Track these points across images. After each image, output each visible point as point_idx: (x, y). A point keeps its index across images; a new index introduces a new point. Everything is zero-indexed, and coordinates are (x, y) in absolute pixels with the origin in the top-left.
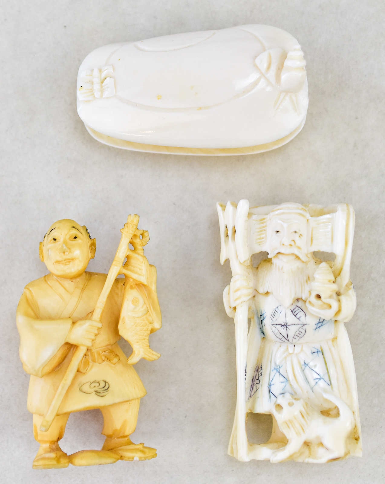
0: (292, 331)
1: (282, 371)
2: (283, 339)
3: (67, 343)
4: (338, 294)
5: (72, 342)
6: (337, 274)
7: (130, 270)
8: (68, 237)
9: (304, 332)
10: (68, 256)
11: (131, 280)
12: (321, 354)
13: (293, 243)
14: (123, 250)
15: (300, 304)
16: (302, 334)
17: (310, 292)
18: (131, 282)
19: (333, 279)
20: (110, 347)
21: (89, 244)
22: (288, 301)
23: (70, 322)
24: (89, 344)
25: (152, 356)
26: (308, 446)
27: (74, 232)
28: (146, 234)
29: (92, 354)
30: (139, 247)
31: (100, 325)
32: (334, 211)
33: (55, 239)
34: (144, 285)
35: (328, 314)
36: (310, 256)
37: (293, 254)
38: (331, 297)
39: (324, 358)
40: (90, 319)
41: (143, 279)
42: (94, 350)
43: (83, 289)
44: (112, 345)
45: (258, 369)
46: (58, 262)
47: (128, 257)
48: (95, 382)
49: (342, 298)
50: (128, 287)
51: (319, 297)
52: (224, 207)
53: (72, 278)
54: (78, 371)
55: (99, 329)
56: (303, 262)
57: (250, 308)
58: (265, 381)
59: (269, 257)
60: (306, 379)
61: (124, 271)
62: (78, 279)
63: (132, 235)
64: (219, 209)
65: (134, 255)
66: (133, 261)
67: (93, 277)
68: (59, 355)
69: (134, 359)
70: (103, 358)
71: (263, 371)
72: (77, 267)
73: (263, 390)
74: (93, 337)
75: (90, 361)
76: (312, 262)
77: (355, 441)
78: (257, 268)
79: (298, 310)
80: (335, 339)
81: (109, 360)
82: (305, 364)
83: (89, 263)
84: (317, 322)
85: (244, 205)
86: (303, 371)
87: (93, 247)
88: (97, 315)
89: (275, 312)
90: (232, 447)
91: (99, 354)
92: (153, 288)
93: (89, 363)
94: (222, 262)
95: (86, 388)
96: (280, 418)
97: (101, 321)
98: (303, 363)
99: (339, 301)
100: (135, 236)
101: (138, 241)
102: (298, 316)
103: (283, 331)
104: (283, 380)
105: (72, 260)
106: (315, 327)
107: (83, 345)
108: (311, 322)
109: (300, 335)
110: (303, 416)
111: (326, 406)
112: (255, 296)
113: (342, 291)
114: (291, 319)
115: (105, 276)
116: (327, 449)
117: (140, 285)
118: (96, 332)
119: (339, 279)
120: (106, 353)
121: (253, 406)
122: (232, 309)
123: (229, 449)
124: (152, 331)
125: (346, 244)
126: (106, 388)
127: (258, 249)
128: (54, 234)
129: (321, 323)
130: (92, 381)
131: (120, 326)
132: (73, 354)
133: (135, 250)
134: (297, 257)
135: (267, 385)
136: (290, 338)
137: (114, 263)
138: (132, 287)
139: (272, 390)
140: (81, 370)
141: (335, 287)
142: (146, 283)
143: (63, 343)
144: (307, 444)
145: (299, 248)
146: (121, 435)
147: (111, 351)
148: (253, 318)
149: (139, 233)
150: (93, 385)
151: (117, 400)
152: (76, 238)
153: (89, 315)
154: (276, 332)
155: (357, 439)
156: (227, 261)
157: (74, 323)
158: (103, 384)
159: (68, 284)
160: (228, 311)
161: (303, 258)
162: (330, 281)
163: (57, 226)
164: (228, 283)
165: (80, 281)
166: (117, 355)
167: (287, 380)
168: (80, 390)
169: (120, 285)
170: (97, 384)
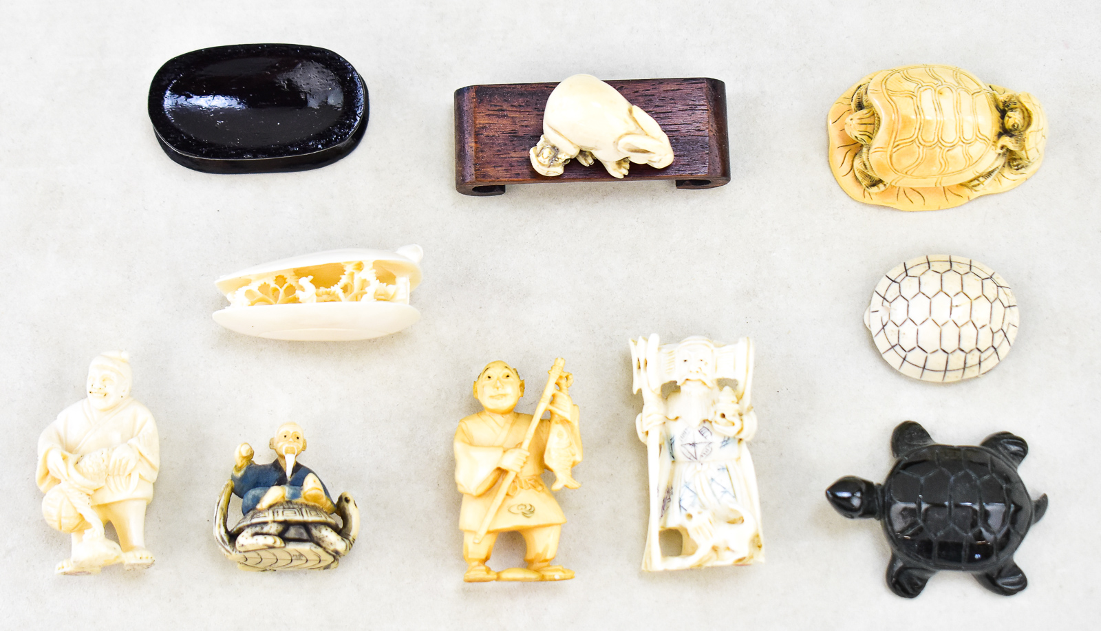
0: (700, 449)
1: (691, 487)
2: (692, 458)
3: (499, 469)
4: (741, 415)
5: (503, 467)
6: (740, 398)
7: (556, 407)
8: (501, 376)
9: (710, 449)
10: (501, 391)
11: (556, 416)
12: (726, 471)
13: (699, 370)
14: (550, 389)
15: (707, 425)
16: (709, 452)
17: (715, 413)
18: (556, 418)
19: (735, 400)
20: (534, 477)
21: (519, 384)
22: (696, 423)
23: (501, 450)
24: (518, 470)
25: (574, 484)
26: (716, 551)
27: (507, 372)
28: (570, 377)
29: (520, 482)
30: (564, 387)
31: (528, 454)
32: (736, 342)
33: (489, 377)
34: (568, 422)
35: (731, 432)
36: (715, 383)
37: (700, 380)
38: (734, 416)
39: (729, 474)
40: (520, 448)
41: (568, 416)
42: (521, 478)
43: (512, 425)
44: (537, 476)
45: (669, 491)
46: (492, 397)
47: (554, 396)
48: (522, 505)
49: (744, 417)
50: (553, 422)
51: (723, 416)
52: (636, 343)
53: (504, 413)
54: (507, 495)
55: (527, 457)
56: (709, 388)
57: (661, 434)
58: (675, 499)
59: (678, 384)
60: (713, 492)
61: (551, 408)
62: (508, 416)
63: (558, 377)
64: (631, 344)
65: (559, 394)
66: (558, 400)
67: (521, 416)
68: (491, 479)
69: (557, 486)
70: (530, 486)
71: (674, 490)
72: (508, 403)
73: (674, 505)
74: (522, 464)
75: (518, 487)
76: (717, 389)
77: (758, 548)
78: (667, 399)
79: (704, 431)
80: (738, 459)
81: (534, 487)
82: (712, 479)
83: (519, 400)
84: (722, 440)
85: (655, 339)
86: (710, 485)
87: (522, 386)
88: (526, 444)
89: (684, 433)
90: (646, 563)
91: (526, 482)
92: (576, 424)
93: (516, 488)
94: (635, 392)
95: (514, 509)
96: (690, 526)
97: (529, 450)
98: (710, 479)
99: (741, 420)
100: (561, 377)
101: (563, 382)
102: (705, 435)
103: (691, 449)
104: (692, 494)
105: (504, 395)
106: (720, 445)
107: (513, 471)
108: (717, 440)
109: (706, 453)
110: (711, 523)
111: (732, 517)
112: (665, 423)
113: (744, 412)
114: (698, 438)
115: (532, 417)
116: (733, 551)
117: (565, 422)
118: (525, 460)
119: (741, 402)
120: (531, 482)
121: (665, 523)
122: (645, 434)
123: (643, 565)
124: (574, 464)
125: (747, 371)
126: (532, 510)
127: (667, 379)
128: (489, 373)
129: (726, 441)
130: (519, 503)
131: (546, 457)
132: (503, 479)
133: (560, 390)
134: (704, 384)
135: (678, 501)
136: (698, 457)
137: (542, 400)
138: (557, 423)
139: (682, 505)
140: (510, 494)
141: (737, 407)
142: (569, 419)
143: (495, 467)
144: (715, 549)
145: (705, 374)
146: (542, 559)
147: (536, 481)
148: (663, 443)
149: (564, 375)
150: (520, 508)
151: (541, 522)
152: (508, 376)
153: (519, 445)
154: (685, 452)
155: (760, 547)
156: (640, 391)
157: (504, 452)
158: (529, 508)
159: (499, 418)
160: (641, 436)
161: (709, 384)
162: (733, 402)
163: (491, 366)
164: (641, 411)
165: (509, 417)
166: (541, 485)
167: (696, 494)
168: (509, 511)
169: (545, 424)
170: (524, 507)
